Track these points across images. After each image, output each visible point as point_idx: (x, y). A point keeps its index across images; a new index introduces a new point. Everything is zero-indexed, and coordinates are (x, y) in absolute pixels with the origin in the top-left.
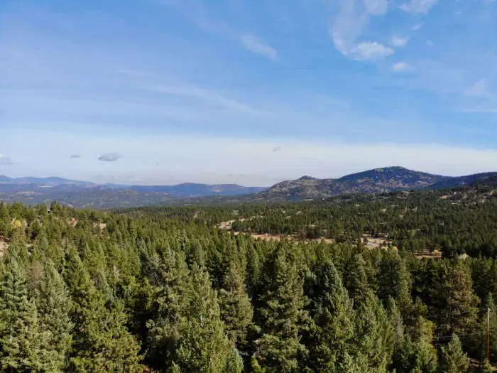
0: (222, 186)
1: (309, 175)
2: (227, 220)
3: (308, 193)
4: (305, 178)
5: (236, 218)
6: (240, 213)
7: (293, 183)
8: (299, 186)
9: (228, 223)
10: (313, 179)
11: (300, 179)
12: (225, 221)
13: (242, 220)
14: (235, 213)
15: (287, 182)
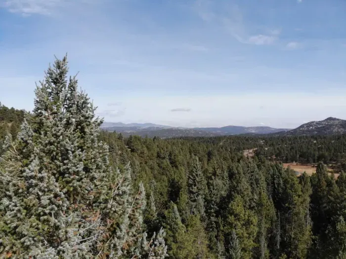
0: (257, 128)
1: (334, 117)
2: (251, 148)
3: (334, 131)
4: (330, 119)
5: (261, 147)
6: (266, 143)
7: (319, 123)
8: (324, 125)
9: (251, 151)
10: (338, 119)
11: (326, 120)
12: (248, 149)
13: (266, 149)
14: (262, 142)
15: (312, 122)
